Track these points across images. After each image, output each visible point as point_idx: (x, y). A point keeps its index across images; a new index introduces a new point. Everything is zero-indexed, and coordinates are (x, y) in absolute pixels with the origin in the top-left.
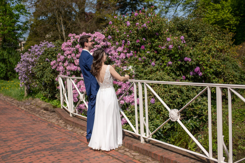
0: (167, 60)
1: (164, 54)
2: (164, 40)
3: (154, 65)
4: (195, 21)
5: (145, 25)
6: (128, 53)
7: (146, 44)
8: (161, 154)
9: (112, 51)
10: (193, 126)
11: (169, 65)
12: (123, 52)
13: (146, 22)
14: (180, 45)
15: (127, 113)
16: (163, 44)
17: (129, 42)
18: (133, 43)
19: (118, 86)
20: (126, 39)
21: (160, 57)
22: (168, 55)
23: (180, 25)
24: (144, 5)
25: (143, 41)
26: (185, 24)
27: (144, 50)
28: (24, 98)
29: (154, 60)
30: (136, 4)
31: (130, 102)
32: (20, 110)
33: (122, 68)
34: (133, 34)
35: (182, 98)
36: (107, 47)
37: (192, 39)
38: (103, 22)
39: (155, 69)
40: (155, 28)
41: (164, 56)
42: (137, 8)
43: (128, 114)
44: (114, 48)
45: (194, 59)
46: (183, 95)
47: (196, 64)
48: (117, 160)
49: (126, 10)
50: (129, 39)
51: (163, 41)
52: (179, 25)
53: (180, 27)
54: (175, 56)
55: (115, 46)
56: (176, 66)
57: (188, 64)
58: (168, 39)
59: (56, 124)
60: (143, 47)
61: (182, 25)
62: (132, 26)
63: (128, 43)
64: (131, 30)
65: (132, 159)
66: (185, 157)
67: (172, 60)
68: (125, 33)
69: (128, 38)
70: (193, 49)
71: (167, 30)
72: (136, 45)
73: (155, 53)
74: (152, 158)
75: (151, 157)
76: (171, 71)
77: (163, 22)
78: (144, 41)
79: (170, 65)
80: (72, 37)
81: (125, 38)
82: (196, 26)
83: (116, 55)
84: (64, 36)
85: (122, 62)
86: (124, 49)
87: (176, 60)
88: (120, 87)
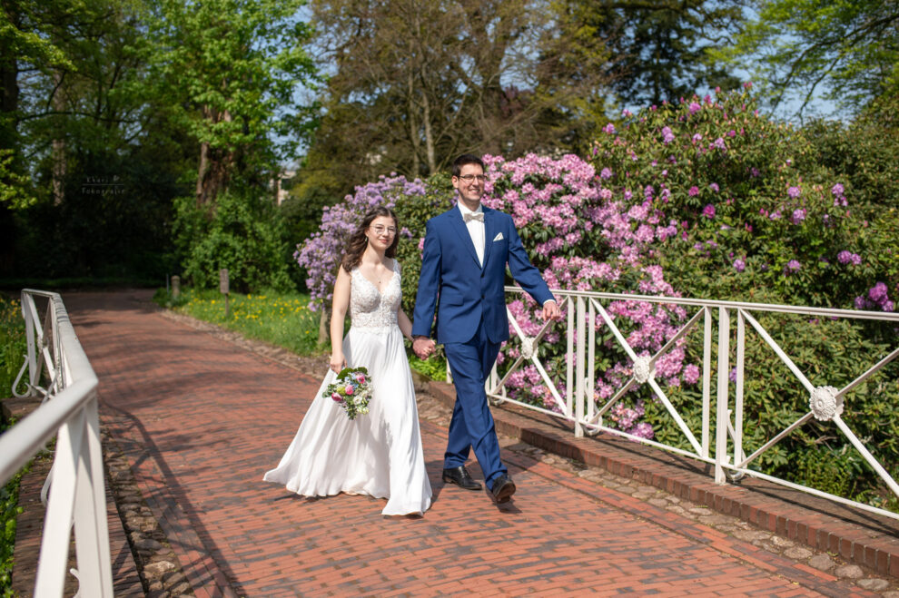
0: (786, 257)
1: (776, 237)
2: (779, 192)
3: (742, 267)
4: (878, 136)
5: (720, 142)
6: (662, 225)
7: (719, 201)
8: (778, 513)
9: (614, 217)
10: (857, 465)
11: (790, 273)
12: (646, 223)
13: (724, 134)
14: (830, 211)
15: (653, 408)
16: (773, 204)
17: (667, 191)
18: (678, 195)
19: (631, 323)
20: (659, 181)
21: (761, 245)
22: (788, 239)
23: (830, 148)
24: (699, 72)
25: (711, 192)
26: (844, 145)
27: (713, 220)
28: (319, 347)
29: (740, 253)
30: (669, 67)
31: (667, 373)
32: (313, 381)
33: (643, 270)
34: (682, 167)
35: (826, 374)
36: (599, 203)
37: (867, 193)
38: (558, 121)
39: (746, 281)
40: (752, 153)
41: (774, 243)
42: (672, 80)
43: (657, 412)
44: (618, 208)
45: (871, 259)
46: (832, 365)
47: (877, 274)
48: (648, 523)
49: (635, 87)
50: (667, 184)
51: (773, 194)
52: (827, 146)
53: (828, 153)
54: (812, 244)
55: (621, 203)
56: (814, 276)
57: (851, 273)
58: (794, 191)
59: (441, 424)
60: (709, 211)
61: (834, 147)
62: (678, 143)
63: (665, 194)
64: (674, 154)
65: (691, 523)
66: (851, 525)
67: (800, 256)
68: (654, 164)
69: (666, 181)
70: (869, 226)
71: (789, 161)
72: (687, 202)
73: (745, 233)
74: (751, 523)
75: (749, 521)
76: (796, 290)
77: (777, 134)
78: (714, 192)
79: (794, 271)
80: (493, 165)
81: (653, 178)
82: (882, 154)
83: (623, 229)
84: (431, 160)
85: (643, 254)
86: (650, 212)
87: (814, 259)
88: (638, 326)
